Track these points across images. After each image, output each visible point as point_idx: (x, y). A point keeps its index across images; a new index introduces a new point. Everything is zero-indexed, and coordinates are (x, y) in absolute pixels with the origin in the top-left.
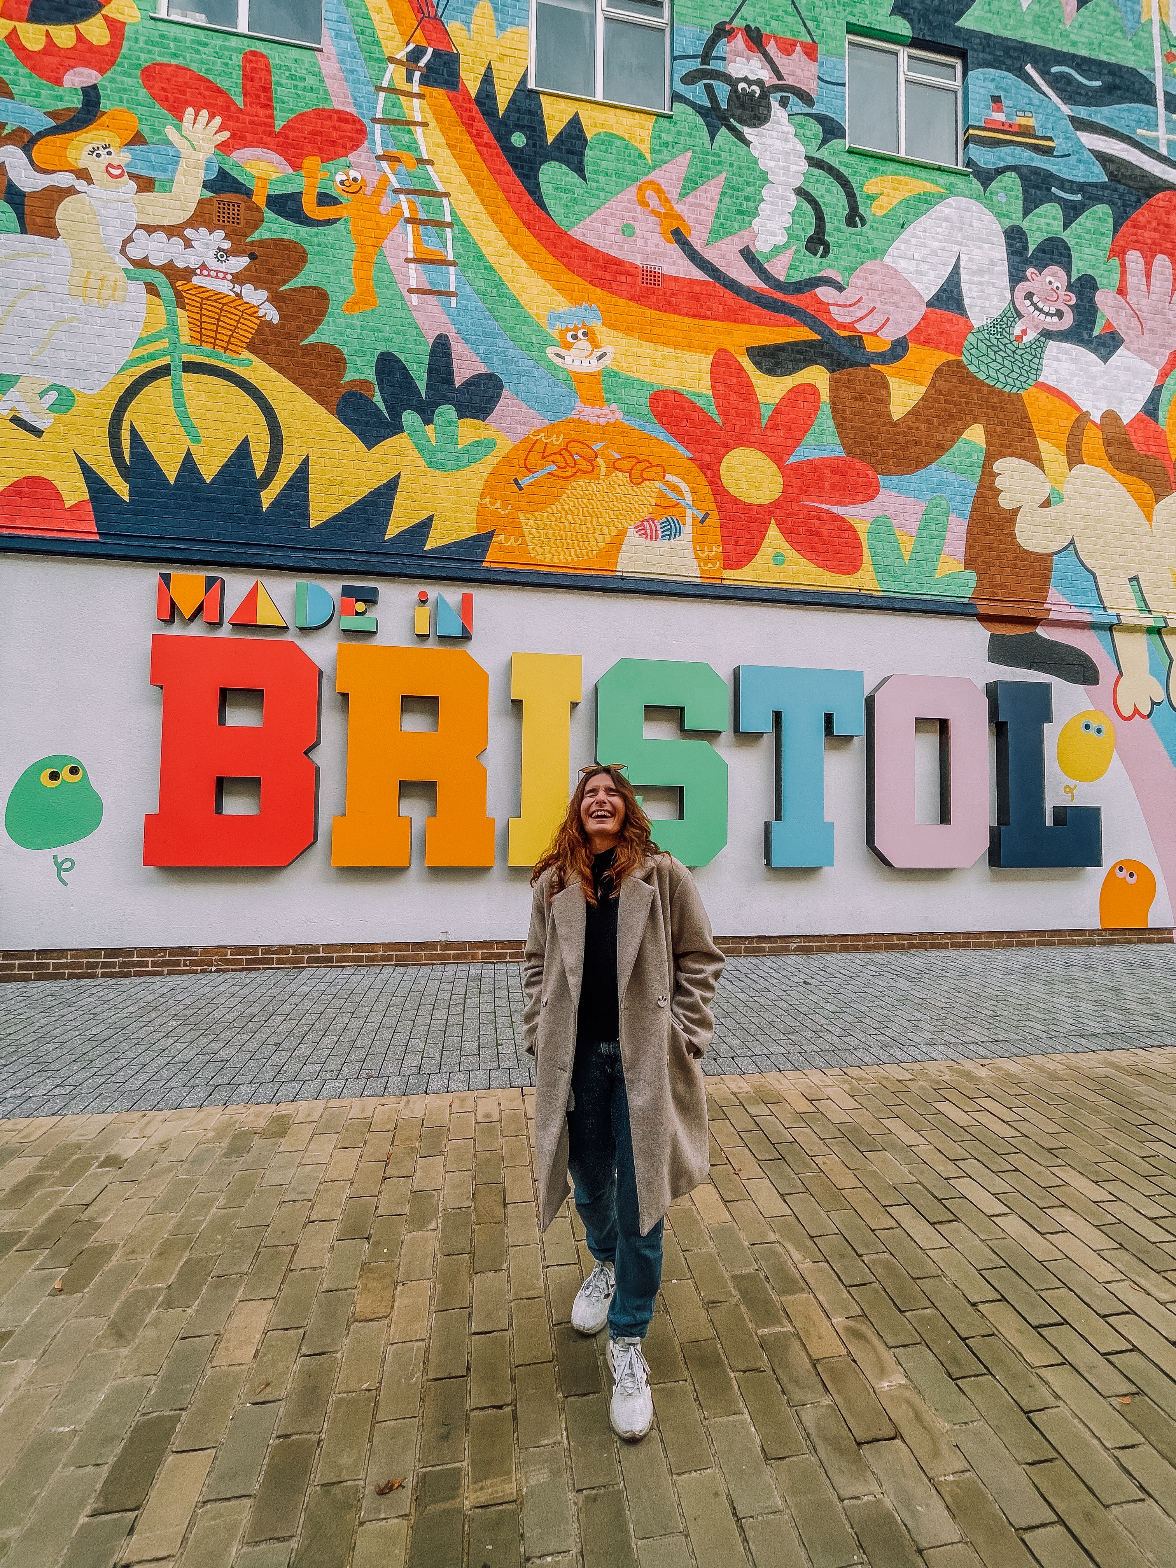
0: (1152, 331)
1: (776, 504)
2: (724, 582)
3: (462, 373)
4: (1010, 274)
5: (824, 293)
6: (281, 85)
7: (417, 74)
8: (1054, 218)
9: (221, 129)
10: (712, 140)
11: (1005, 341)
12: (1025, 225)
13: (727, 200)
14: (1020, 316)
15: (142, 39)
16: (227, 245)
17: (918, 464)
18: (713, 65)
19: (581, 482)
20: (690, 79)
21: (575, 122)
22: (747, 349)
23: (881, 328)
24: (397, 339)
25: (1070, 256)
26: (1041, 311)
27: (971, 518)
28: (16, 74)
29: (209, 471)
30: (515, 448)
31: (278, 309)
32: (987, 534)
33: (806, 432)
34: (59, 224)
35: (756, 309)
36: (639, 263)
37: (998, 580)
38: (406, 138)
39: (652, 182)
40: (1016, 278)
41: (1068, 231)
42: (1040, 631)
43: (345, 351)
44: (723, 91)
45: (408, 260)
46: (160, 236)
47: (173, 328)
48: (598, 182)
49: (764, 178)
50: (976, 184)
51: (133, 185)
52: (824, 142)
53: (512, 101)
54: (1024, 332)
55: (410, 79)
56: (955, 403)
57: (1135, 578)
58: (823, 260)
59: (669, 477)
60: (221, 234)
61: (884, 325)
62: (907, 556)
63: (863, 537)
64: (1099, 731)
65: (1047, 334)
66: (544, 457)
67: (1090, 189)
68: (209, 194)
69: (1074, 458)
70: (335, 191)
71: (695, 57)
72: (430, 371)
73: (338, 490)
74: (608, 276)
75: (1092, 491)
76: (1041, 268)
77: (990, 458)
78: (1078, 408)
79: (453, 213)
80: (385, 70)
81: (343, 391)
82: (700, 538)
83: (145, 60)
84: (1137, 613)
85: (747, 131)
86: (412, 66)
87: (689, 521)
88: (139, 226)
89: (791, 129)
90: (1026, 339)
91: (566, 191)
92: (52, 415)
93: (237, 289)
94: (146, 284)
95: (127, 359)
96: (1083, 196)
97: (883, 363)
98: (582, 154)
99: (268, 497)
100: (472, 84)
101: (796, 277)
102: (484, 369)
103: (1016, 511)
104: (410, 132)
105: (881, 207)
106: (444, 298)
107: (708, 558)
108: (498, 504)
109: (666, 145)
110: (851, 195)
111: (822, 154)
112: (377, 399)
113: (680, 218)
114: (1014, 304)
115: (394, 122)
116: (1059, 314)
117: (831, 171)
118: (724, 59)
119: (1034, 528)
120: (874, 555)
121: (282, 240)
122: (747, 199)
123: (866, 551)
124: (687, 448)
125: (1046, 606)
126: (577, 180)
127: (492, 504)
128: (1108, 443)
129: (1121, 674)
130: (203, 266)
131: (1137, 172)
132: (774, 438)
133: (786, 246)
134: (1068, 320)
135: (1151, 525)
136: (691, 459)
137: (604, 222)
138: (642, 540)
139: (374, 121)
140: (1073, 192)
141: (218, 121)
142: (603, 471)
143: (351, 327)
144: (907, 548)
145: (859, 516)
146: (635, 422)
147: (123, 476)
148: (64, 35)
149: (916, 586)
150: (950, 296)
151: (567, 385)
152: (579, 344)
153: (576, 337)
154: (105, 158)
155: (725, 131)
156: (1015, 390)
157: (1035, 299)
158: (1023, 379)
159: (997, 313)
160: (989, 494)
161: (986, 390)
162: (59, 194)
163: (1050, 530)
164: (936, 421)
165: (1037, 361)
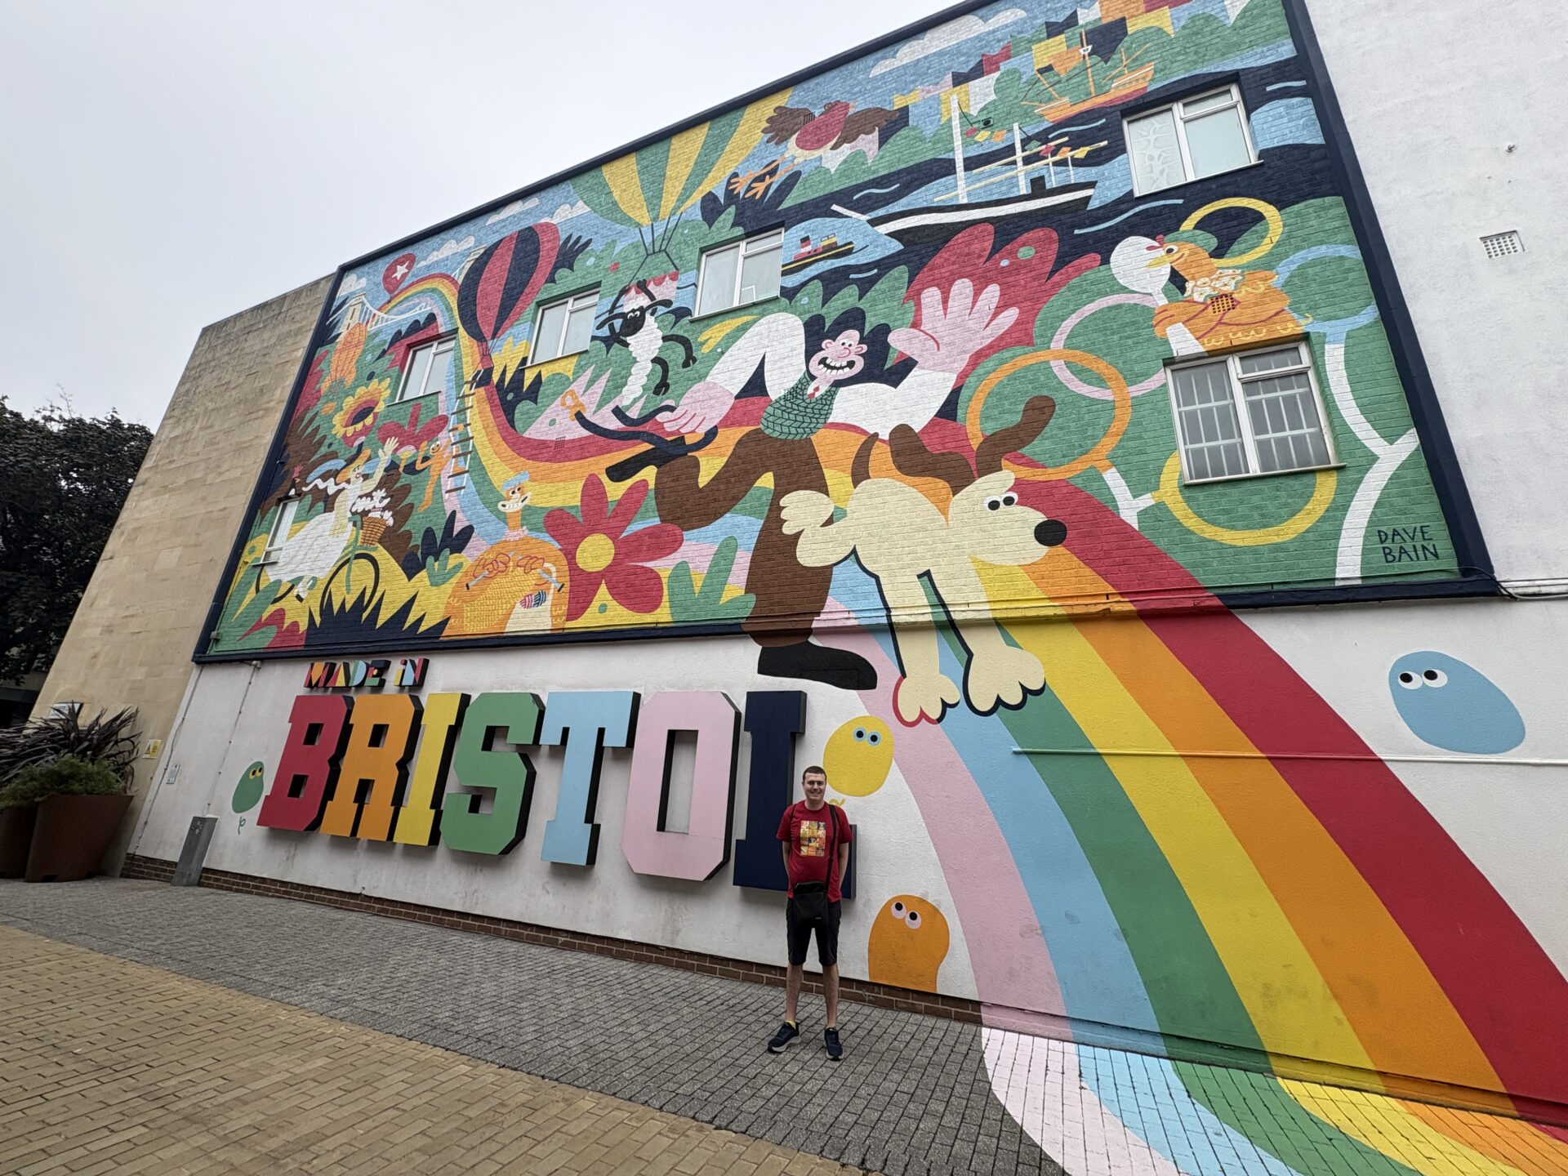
0: (949, 344)
1: (608, 569)
2: (564, 632)
3: (457, 529)
4: (807, 352)
5: (661, 417)
6: (423, 414)
7: (475, 385)
8: (851, 296)
9: (396, 443)
10: (608, 353)
11: (799, 401)
12: (823, 311)
13: (610, 384)
14: (813, 378)
15: (382, 416)
16: (385, 495)
17: (718, 515)
18: (616, 311)
19: (498, 578)
20: (601, 325)
21: (539, 375)
22: (606, 469)
23: (698, 426)
24: (435, 519)
26: (834, 368)
27: (756, 549)
28: (341, 448)
29: (349, 606)
30: (472, 566)
31: (394, 519)
32: (769, 560)
33: (636, 513)
34: (335, 505)
35: (617, 442)
36: (554, 439)
37: (776, 598)
38: (463, 417)
39: (570, 391)
40: (811, 352)
41: (863, 301)
42: (812, 640)
43: (413, 532)
44: (618, 324)
45: (449, 477)
46: (364, 499)
47: (356, 539)
48: (542, 402)
49: (635, 361)
50: (784, 301)
52: (676, 323)
53: (512, 378)
54: (817, 389)
55: (471, 388)
56: (750, 462)
57: (928, 574)
58: (664, 396)
59: (545, 565)
60: (384, 490)
61: (701, 423)
62: (697, 590)
63: (665, 581)
64: (874, 738)
65: (838, 384)
66: (483, 568)
67: (886, 261)
68: (384, 473)
70: (430, 453)
71: (607, 312)
72: (444, 532)
73: (391, 607)
74: (537, 452)
75: (878, 500)
76: (835, 338)
77: (779, 493)
78: (864, 432)
80: (463, 388)
81: (407, 552)
82: (556, 601)
83: (381, 424)
84: (929, 610)
85: (629, 339)
86: (473, 382)
87: (552, 591)
88: (359, 497)
89: (656, 326)
90: (817, 394)
91: (527, 413)
92: (308, 591)
93: (383, 514)
94: (353, 522)
95: (338, 559)
96: (879, 269)
98: (538, 391)
99: (364, 616)
100: (496, 377)
101: (645, 413)
102: (467, 524)
103: (798, 535)
104: (465, 413)
105: (708, 347)
106: (459, 492)
107: (558, 616)
108: (456, 600)
109: (582, 367)
112: (419, 553)
113: (582, 405)
114: (809, 372)
115: (460, 411)
116: (851, 364)
118: (623, 305)
119: (814, 546)
120: (672, 594)
121: (404, 485)
122: (622, 378)
123: (666, 592)
124: (559, 543)
126: (533, 405)
127: (453, 600)
128: (897, 454)
129: (904, 675)
131: (937, 229)
132: (613, 523)
133: (641, 397)
134: (860, 365)
135: (947, 518)
136: (560, 550)
137: (541, 424)
138: (523, 609)
139: (453, 414)
140: (869, 270)
141: (397, 439)
142: (511, 569)
143: (418, 519)
144: (698, 584)
145: (663, 566)
146: (534, 534)
147: (321, 615)
148: (359, 426)
149: (702, 614)
150: (756, 386)
151: (504, 522)
152: (515, 496)
153: (513, 493)
154: (357, 471)
155: (616, 345)
156: (805, 436)
157: (828, 362)
158: (812, 426)
159: (792, 384)
160: (774, 526)
161: (778, 444)
162: (339, 491)
163: (831, 544)
164: (733, 480)
165: (827, 407)
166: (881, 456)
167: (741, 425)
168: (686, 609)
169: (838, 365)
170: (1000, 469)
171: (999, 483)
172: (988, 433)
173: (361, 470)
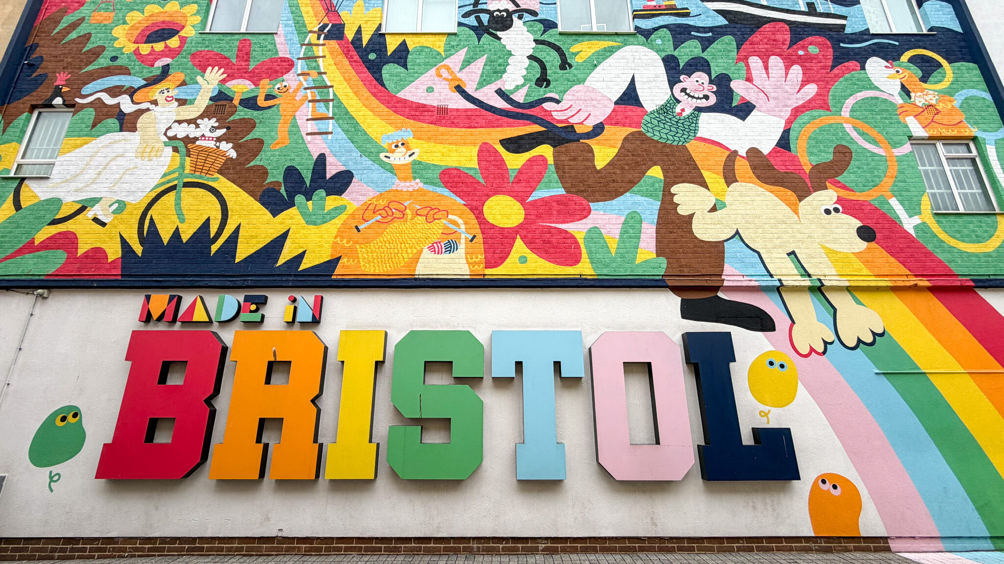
0: (775, 98)
1: (521, 226)
2: (486, 277)
3: (331, 172)
4: (669, 81)
5: (547, 106)
6: (255, 51)
7: (323, 36)
8: (695, 47)
9: (223, 73)
10: (479, 41)
11: (670, 117)
12: (676, 53)
13: (488, 68)
14: (678, 101)
15: (194, 42)
16: (216, 124)
17: (617, 194)
18: (480, 7)
19: (396, 224)
20: (466, 15)
21: (404, 43)
22: (500, 141)
23: (585, 120)
24: (297, 159)
25: (709, 65)
26: (693, 97)
27: (658, 223)
28: (134, 65)
29: (185, 237)
30: (358, 209)
31: (236, 151)
32: (671, 232)
33: (539, 182)
34: (138, 125)
35: (505, 119)
36: (435, 105)
37: (683, 262)
38: (314, 64)
39: (445, 65)
40: (673, 81)
41: (705, 53)
42: (720, 294)
43: (268, 168)
44: (485, 18)
45: (308, 120)
46: (185, 124)
47: (182, 166)
48: (414, 69)
49: (510, 54)
50: (641, 38)
51: (176, 103)
52: (545, 32)
53: (370, 40)
54: (683, 110)
55: (319, 38)
56: (639, 155)
57: (793, 253)
58: (547, 89)
59: (450, 217)
60: (214, 120)
61: (587, 118)
62: (613, 251)
63: (581, 242)
64: (782, 366)
65: (699, 110)
66: (374, 212)
67: (718, 29)
68: (211, 103)
69: (730, 178)
70: (275, 92)
71: (470, 5)
72: (313, 173)
73: (254, 241)
74: (417, 113)
75: (748, 199)
76: (689, 75)
77: (669, 183)
78: (728, 149)
79: (335, 95)
80: (307, 36)
81: (265, 188)
82: (470, 251)
83: (194, 50)
84: (800, 278)
85: (499, 34)
86: (320, 33)
87: (463, 241)
88: (175, 121)
89: (525, 29)
90: (684, 114)
91: (397, 76)
92: (113, 215)
93: (218, 144)
94: (173, 147)
95: (156, 184)
96: (713, 33)
97: (588, 138)
98: (406, 58)
99: (214, 248)
100: (350, 34)
101: (530, 99)
102: (343, 168)
103: (691, 216)
104: (316, 61)
105: (581, 58)
106: (324, 136)
107: (475, 263)
108: (345, 241)
109: (453, 47)
110: (562, 54)
111: (545, 37)
112: (283, 190)
113: (460, 80)
114: (674, 96)
115: (309, 58)
116: (706, 97)
117: (550, 44)
118: (486, 3)
119: (706, 226)
120: (590, 253)
121: (244, 119)
122: (500, 65)
123: (584, 250)
124: (462, 199)
125: (723, 277)
126: (403, 70)
127: (341, 241)
128: (754, 168)
129: (793, 322)
130: (203, 136)
131: (749, 16)
132: (517, 188)
133: (523, 85)
134: (713, 100)
135: (799, 217)
136: (465, 205)
137: (417, 89)
138: (432, 255)
139: (298, 59)
140: (706, 33)
141: (222, 70)
142: (410, 217)
143: (274, 155)
144: (613, 246)
145: (577, 229)
146: (430, 188)
147: (141, 243)
148: (159, 46)
149: (623, 271)
150: (630, 97)
151: (392, 172)
152: (398, 150)
153: (397, 146)
154: (166, 94)
155: (486, 35)
156: (681, 143)
157: (688, 91)
158: (685, 136)
159: (662, 103)
160: (670, 207)
161: (660, 146)
162: (141, 112)
163: (718, 226)
164: (627, 167)
165: (694, 125)
166: (742, 167)
167: (624, 126)
168: (607, 266)
169: (696, 96)
170: (826, 188)
171: (827, 197)
172: (814, 164)
173: (174, 93)
